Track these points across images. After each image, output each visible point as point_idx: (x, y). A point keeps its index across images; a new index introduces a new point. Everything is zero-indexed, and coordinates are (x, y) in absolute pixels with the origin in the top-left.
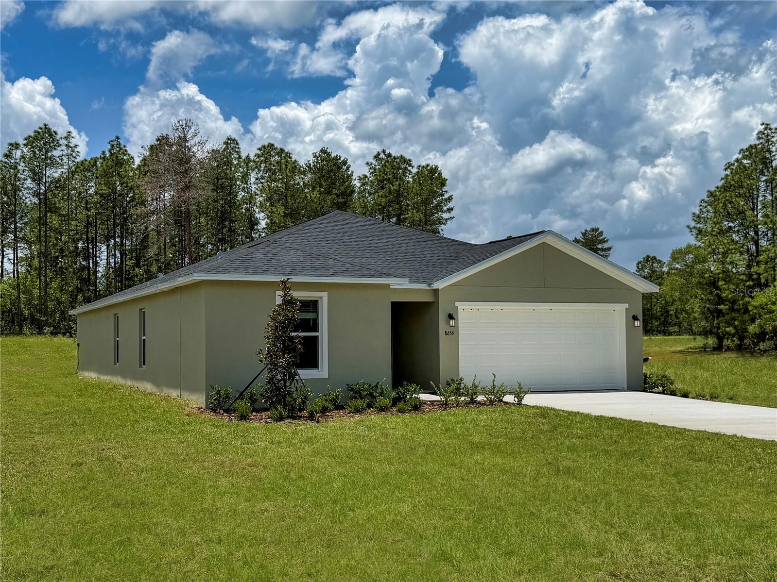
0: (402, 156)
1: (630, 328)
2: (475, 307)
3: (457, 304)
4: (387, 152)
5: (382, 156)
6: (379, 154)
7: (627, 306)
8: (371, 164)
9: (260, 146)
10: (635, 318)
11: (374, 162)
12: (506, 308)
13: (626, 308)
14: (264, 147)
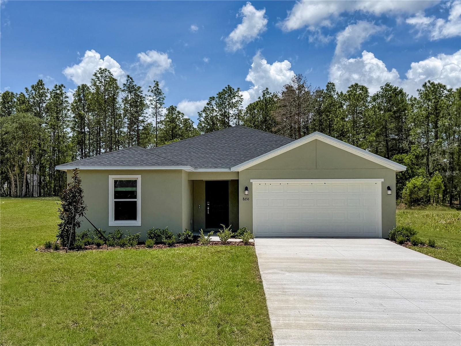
0: (439, 84)
1: (384, 196)
2: (268, 183)
3: (251, 181)
4: (431, 82)
5: (428, 84)
6: (426, 84)
7: (383, 180)
8: (421, 90)
9: (350, 86)
10: (389, 188)
11: (423, 89)
12: (290, 182)
13: (382, 182)
14: (352, 86)
